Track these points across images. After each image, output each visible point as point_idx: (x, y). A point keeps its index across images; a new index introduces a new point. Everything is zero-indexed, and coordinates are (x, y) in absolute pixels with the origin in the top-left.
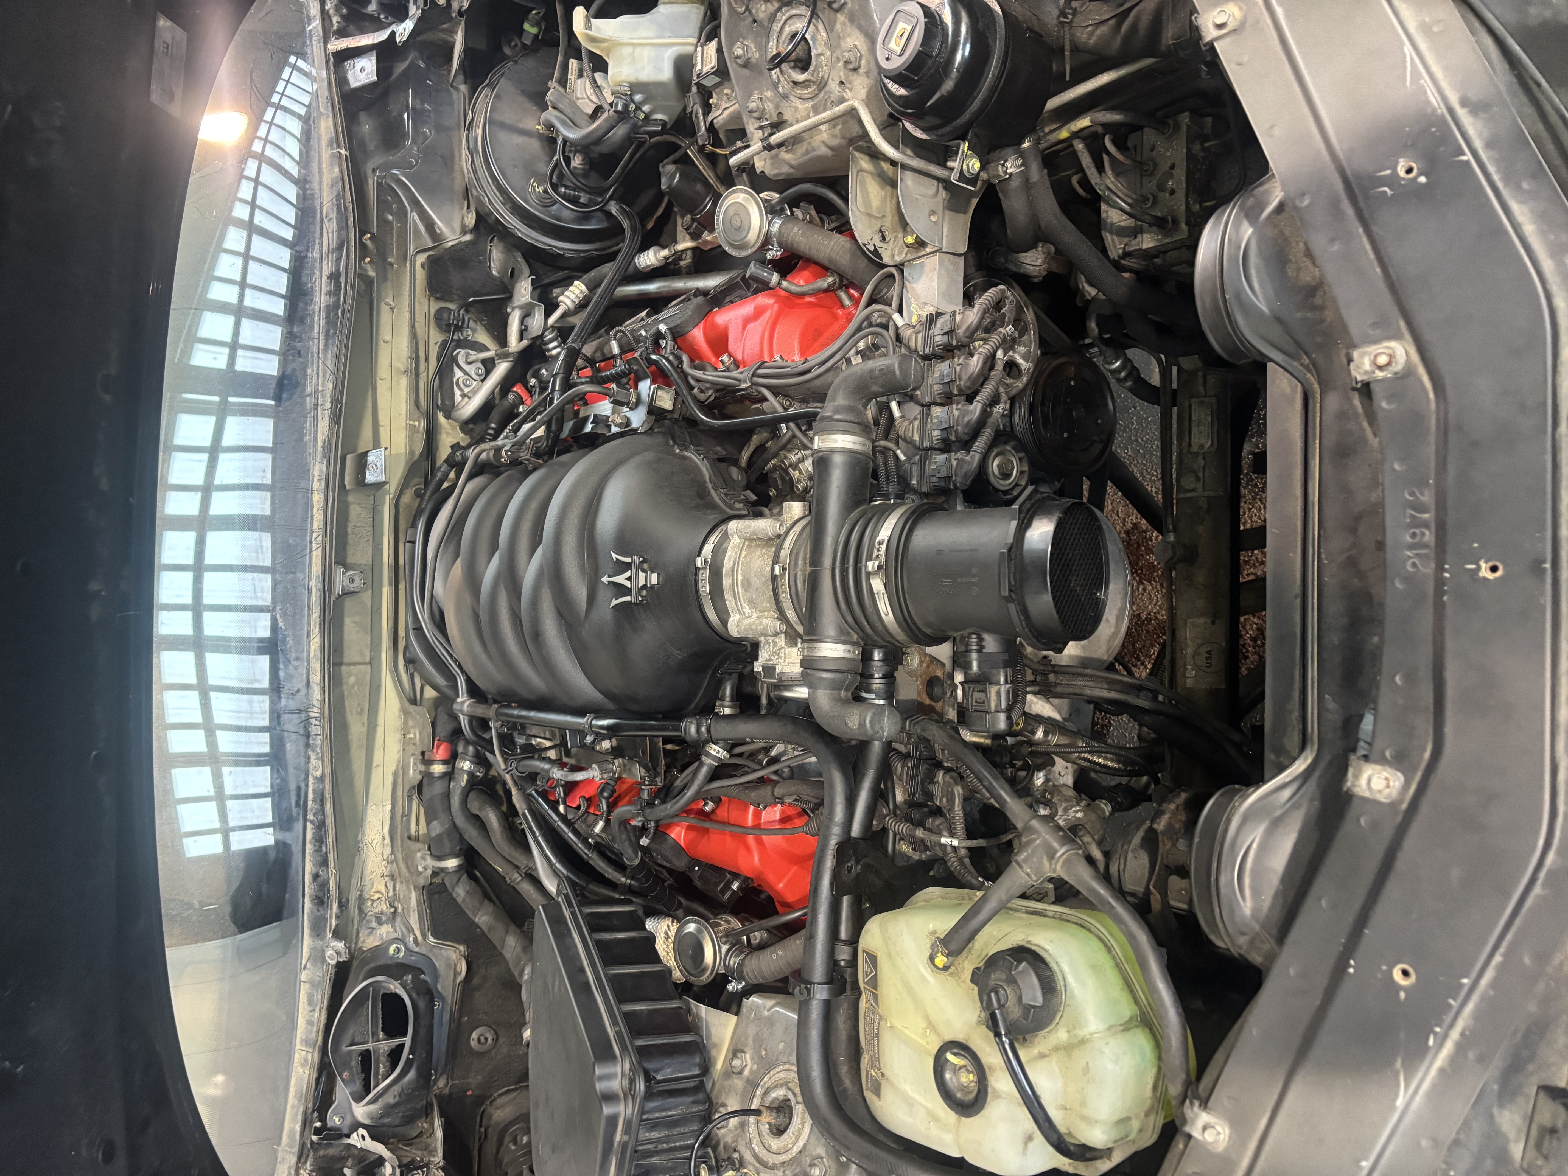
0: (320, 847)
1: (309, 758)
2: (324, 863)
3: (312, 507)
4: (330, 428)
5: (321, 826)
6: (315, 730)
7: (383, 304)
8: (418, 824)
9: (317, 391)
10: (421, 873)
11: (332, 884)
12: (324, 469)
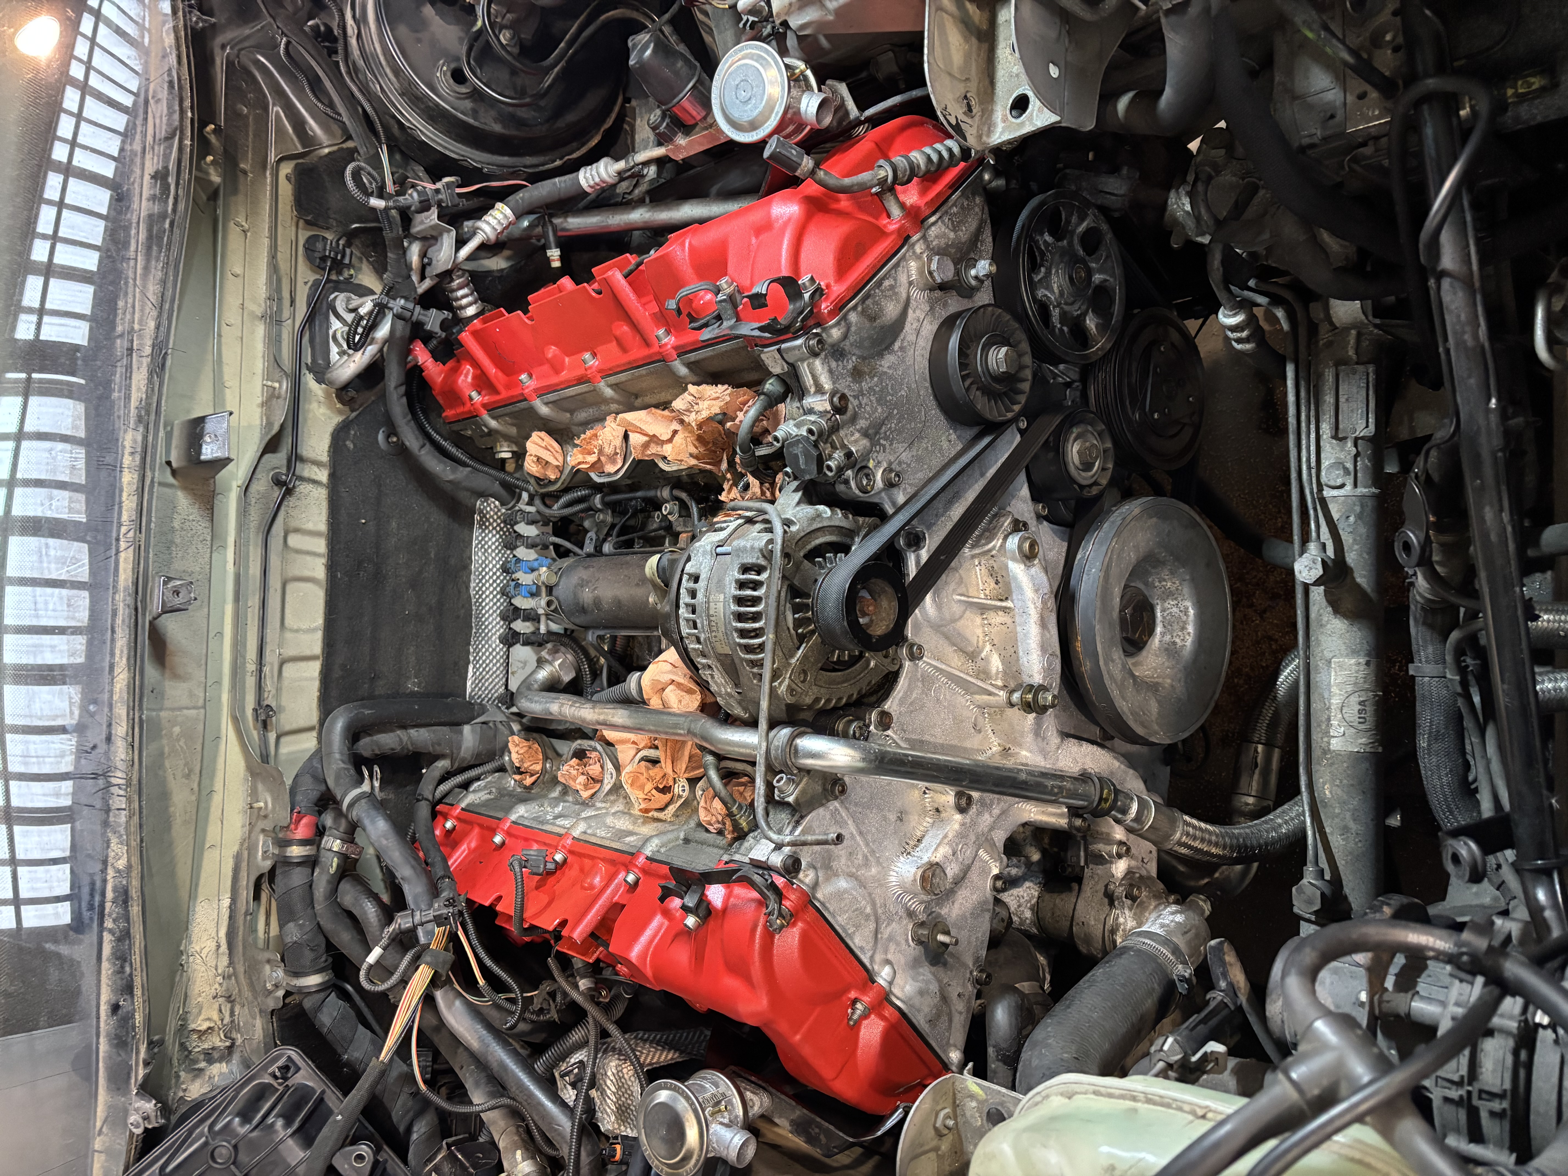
0: (122, 967)
1: (108, 843)
2: (128, 989)
3: (121, 491)
4: (150, 380)
5: (124, 936)
6: (118, 802)
7: (232, 224)
8: (267, 924)
9: (131, 331)
10: (270, 992)
11: (139, 1018)
12: (139, 438)
